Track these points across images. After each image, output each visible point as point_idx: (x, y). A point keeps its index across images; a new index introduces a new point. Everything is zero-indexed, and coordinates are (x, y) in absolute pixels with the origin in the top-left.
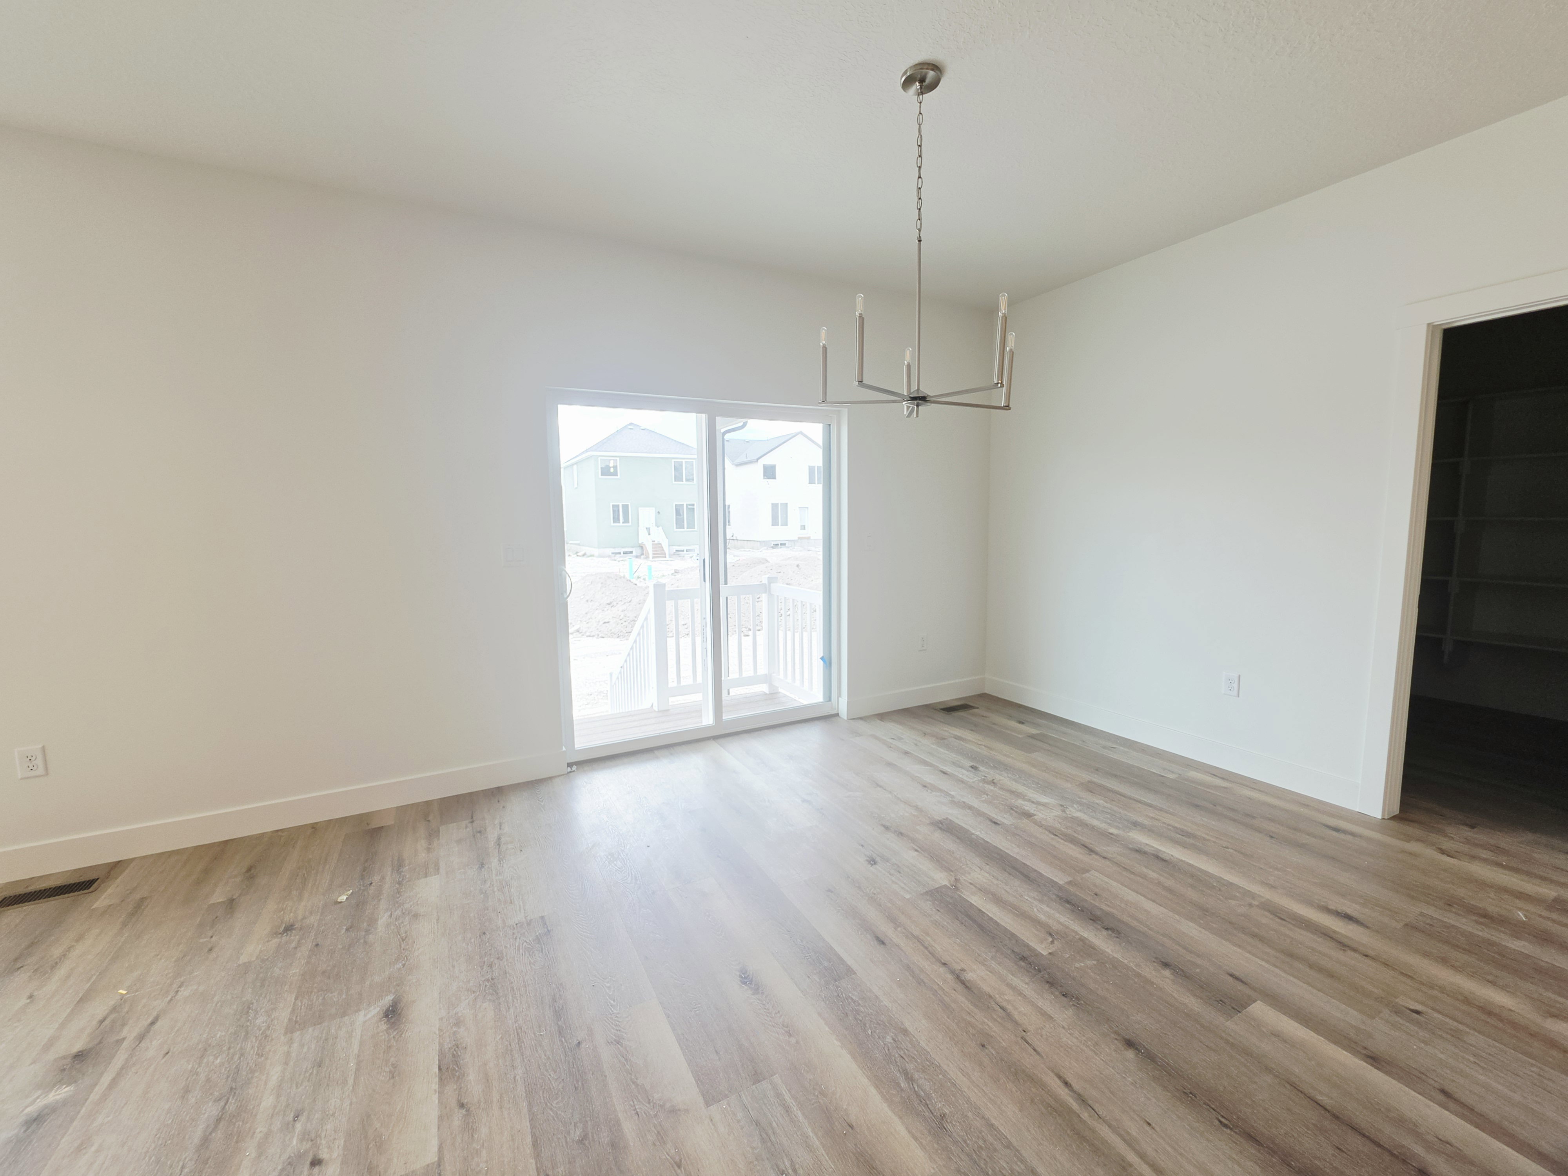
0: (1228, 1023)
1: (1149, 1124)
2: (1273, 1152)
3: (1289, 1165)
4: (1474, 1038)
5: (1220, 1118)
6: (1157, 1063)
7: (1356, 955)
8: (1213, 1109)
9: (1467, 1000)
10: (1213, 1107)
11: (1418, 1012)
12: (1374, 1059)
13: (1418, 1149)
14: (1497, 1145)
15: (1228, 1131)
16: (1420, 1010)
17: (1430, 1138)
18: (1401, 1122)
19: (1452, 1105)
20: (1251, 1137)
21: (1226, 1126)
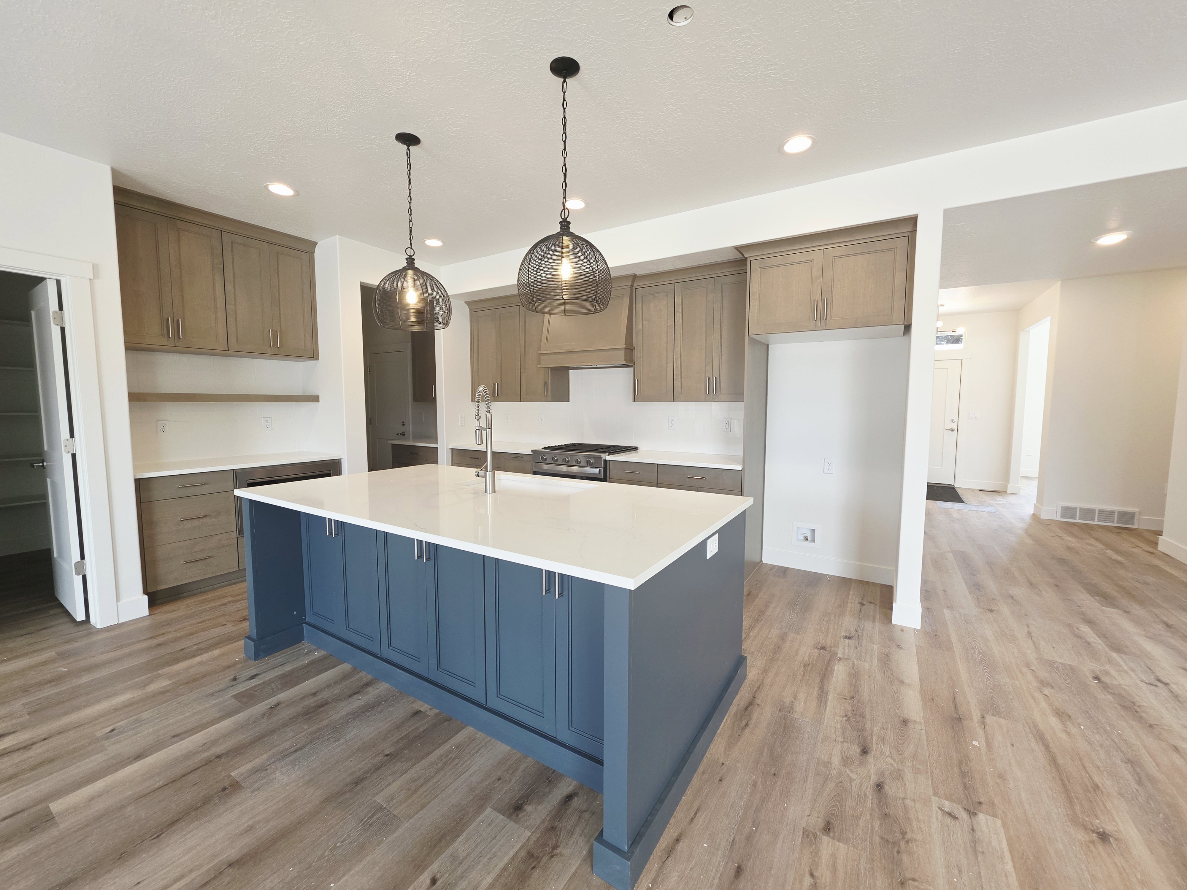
0: (62, 826)
1: (139, 883)
2: (187, 814)
3: (199, 807)
4: (145, 715)
5: (151, 838)
6: (79, 877)
7: (39, 744)
8: (142, 842)
9: (116, 710)
10: (140, 842)
11: (113, 730)
12: (139, 757)
13: (205, 755)
14: (212, 729)
15: (163, 835)
16: (112, 729)
17: (200, 749)
18: (187, 756)
19: (183, 736)
20: (173, 823)
21: (159, 836)
